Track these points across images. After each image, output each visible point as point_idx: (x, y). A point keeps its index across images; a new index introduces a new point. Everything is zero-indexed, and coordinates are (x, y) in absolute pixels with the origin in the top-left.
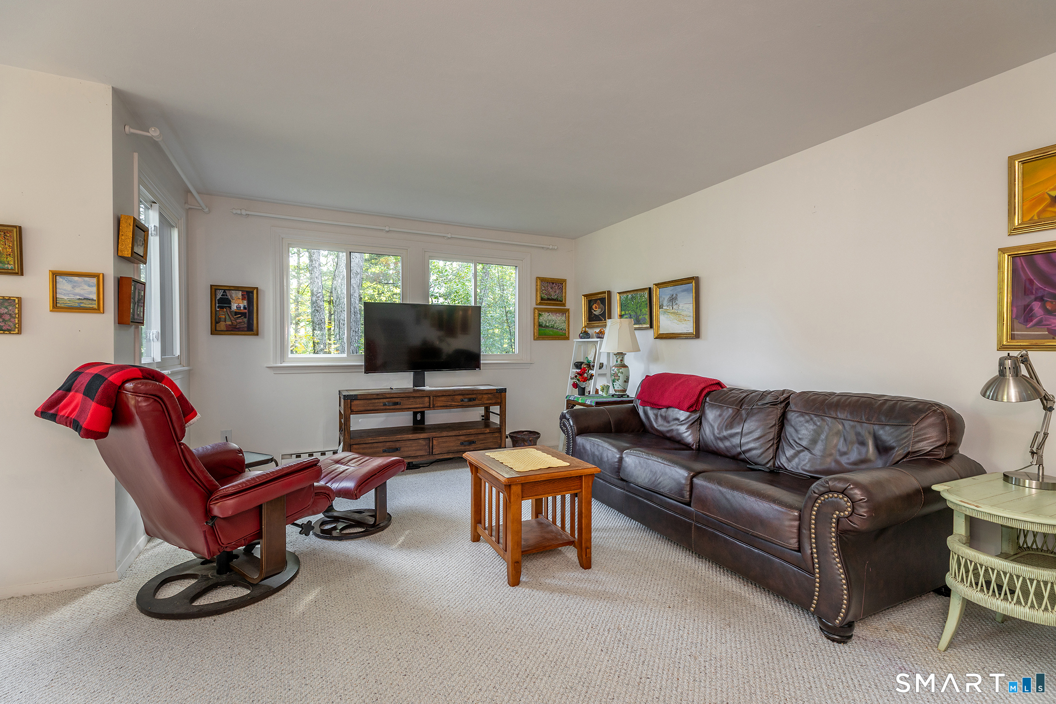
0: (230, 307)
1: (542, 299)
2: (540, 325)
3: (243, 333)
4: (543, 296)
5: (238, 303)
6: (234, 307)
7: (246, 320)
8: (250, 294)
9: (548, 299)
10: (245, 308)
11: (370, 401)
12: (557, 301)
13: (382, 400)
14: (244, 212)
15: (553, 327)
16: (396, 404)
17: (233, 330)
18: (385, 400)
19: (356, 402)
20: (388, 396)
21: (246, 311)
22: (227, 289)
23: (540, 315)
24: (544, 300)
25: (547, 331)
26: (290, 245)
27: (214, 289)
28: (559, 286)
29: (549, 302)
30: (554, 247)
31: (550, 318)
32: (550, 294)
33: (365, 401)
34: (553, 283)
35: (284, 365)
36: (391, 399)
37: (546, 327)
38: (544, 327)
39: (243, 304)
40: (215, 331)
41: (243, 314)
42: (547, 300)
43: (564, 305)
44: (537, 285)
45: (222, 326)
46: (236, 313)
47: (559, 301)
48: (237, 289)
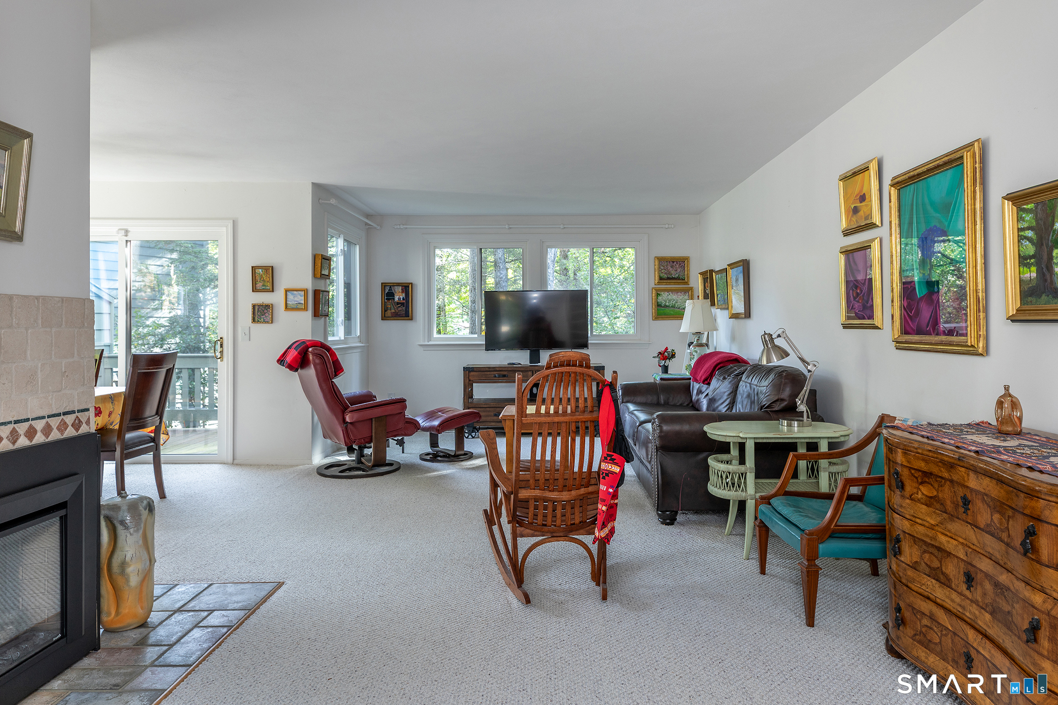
0: (394, 299)
1: (661, 279)
2: (659, 305)
3: (402, 318)
4: (662, 275)
5: (399, 296)
6: (396, 299)
7: (404, 308)
8: (407, 288)
9: (668, 278)
10: (403, 299)
11: (483, 373)
12: (679, 279)
13: (492, 373)
14: (402, 227)
15: (673, 307)
16: (504, 376)
17: (397, 316)
18: (495, 372)
19: (472, 373)
20: (498, 369)
21: (404, 301)
22: (392, 285)
23: (658, 295)
24: (664, 279)
25: (667, 310)
26: (435, 248)
27: (384, 285)
28: (680, 265)
29: (669, 281)
30: (670, 226)
31: (670, 297)
32: (669, 273)
33: (480, 373)
34: (673, 262)
35: (431, 343)
36: (500, 372)
37: (666, 306)
38: (663, 307)
39: (402, 296)
40: (384, 318)
41: (402, 304)
42: (667, 280)
43: (687, 283)
44: (655, 265)
45: (389, 313)
46: (398, 303)
47: (680, 280)
48: (398, 284)
